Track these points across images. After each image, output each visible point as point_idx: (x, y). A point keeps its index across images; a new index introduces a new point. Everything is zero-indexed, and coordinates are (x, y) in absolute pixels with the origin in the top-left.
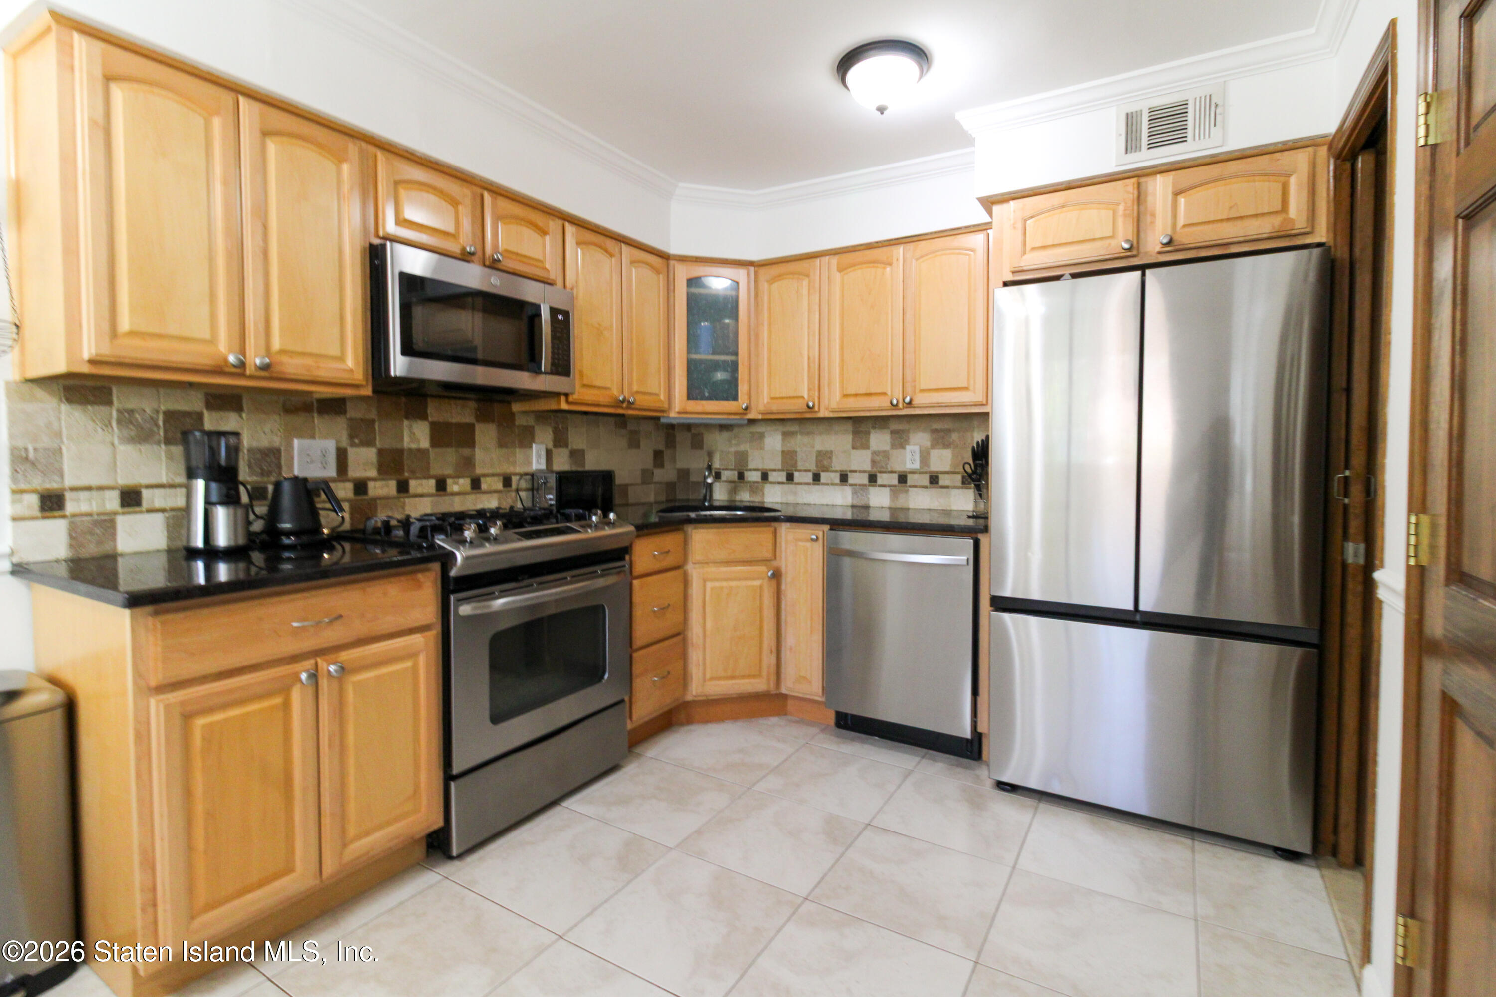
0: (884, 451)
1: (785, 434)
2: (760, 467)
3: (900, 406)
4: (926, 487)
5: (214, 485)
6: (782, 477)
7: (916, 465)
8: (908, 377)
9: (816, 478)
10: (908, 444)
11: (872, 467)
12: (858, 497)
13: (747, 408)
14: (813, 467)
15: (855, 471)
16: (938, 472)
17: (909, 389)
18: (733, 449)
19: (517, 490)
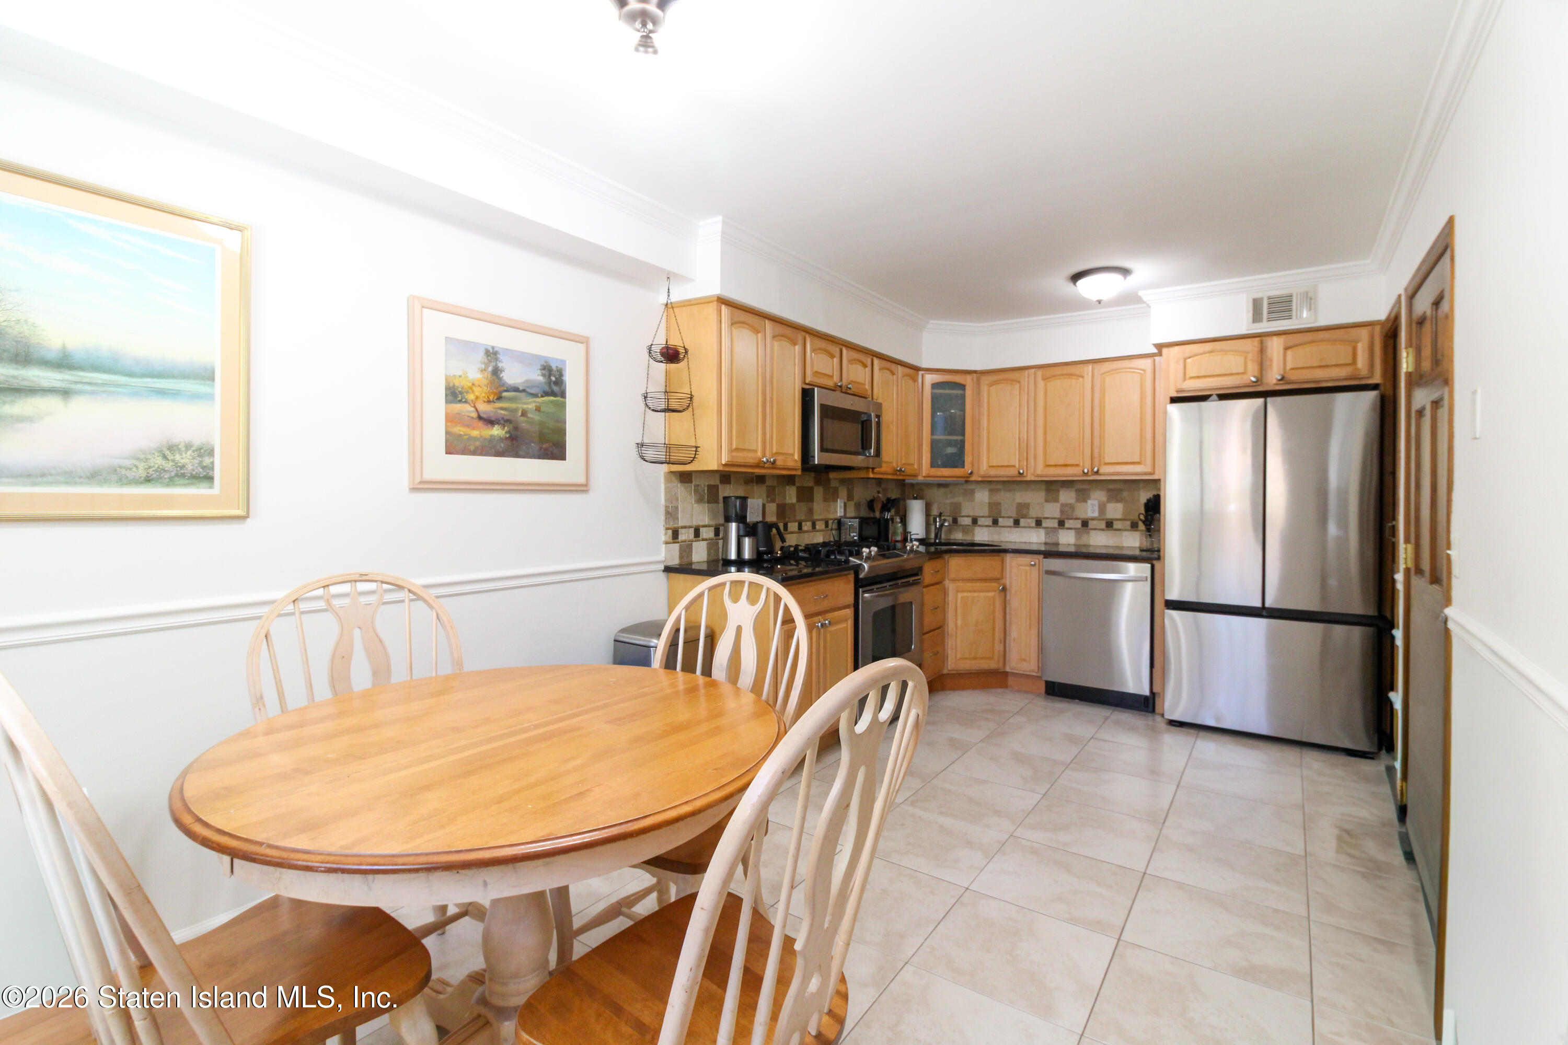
0: (1070, 504)
1: (991, 491)
2: (971, 514)
3: (1090, 473)
4: (1103, 530)
5: (741, 525)
6: (989, 522)
7: (1096, 514)
8: (1096, 454)
9: (1017, 523)
10: (1090, 499)
11: (1061, 515)
12: (1050, 536)
13: (971, 473)
14: (1014, 514)
15: (1048, 518)
16: (1112, 519)
17: (1096, 462)
18: (948, 501)
19: (832, 530)
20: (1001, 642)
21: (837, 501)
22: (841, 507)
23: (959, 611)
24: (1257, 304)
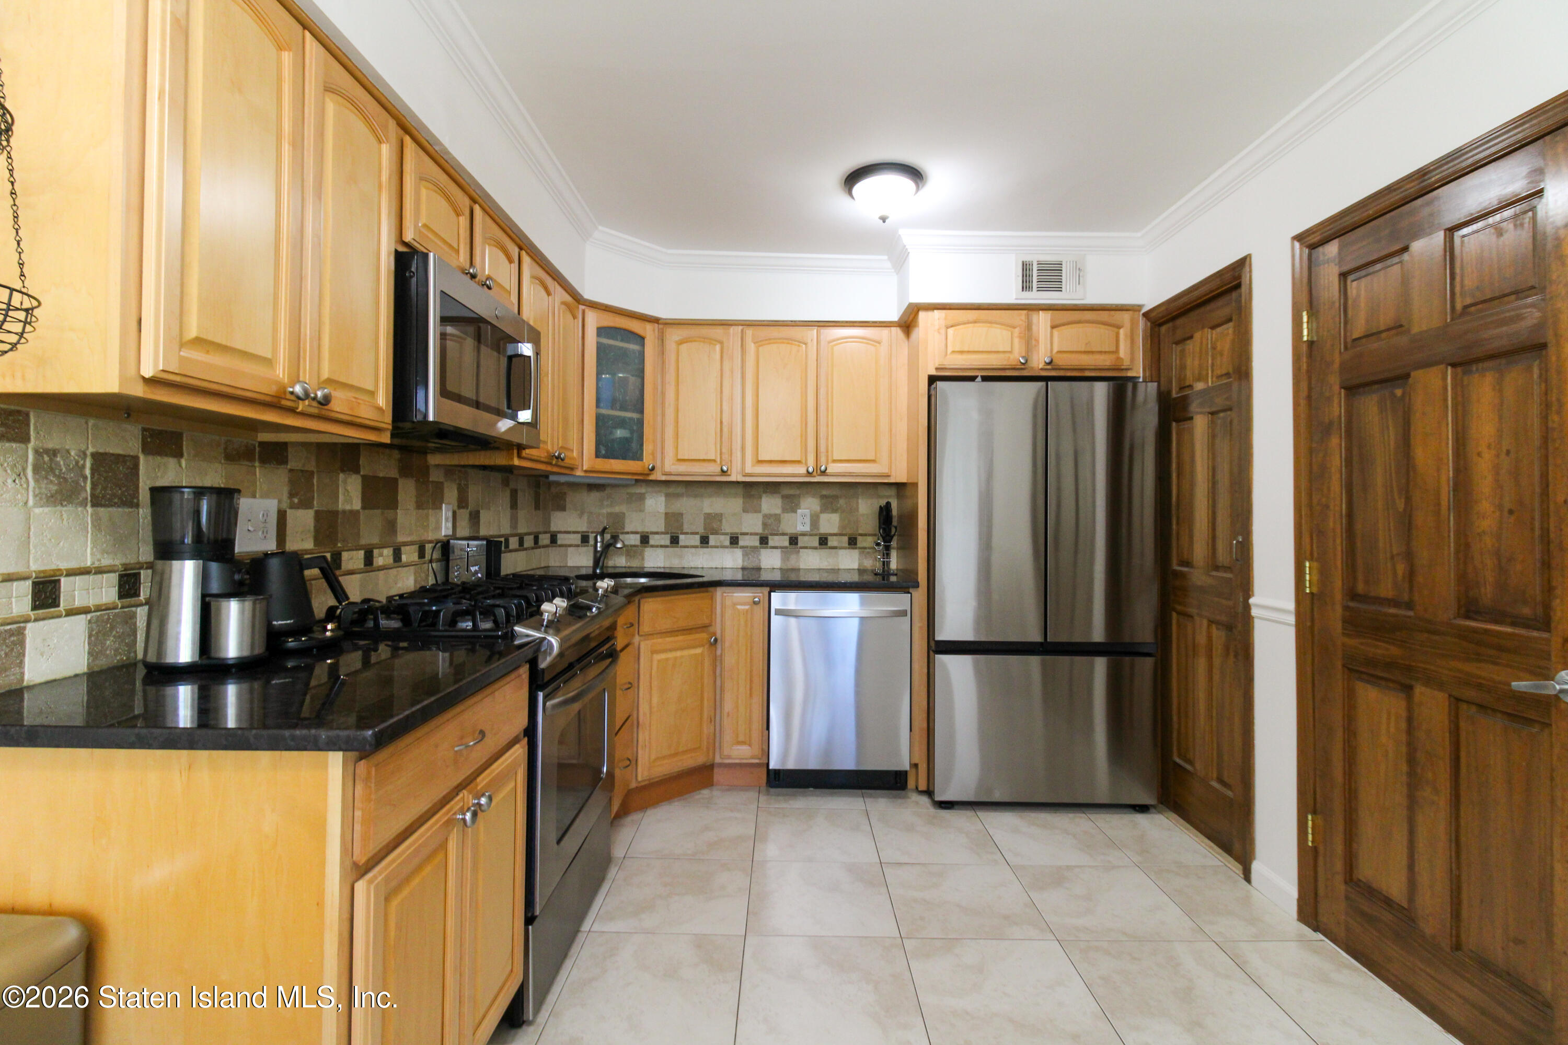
0: (776, 515)
1: (667, 496)
2: (640, 530)
3: (815, 473)
4: (815, 548)
6: (666, 540)
7: (807, 528)
8: (822, 448)
9: (705, 541)
10: (800, 509)
11: (764, 529)
12: (749, 558)
13: (653, 469)
14: (701, 530)
15: (746, 534)
16: (827, 534)
17: (823, 459)
18: (604, 511)
19: (431, 561)
20: (711, 722)
21: (441, 508)
22: (447, 520)
23: (655, 683)
24: (1026, 268)
